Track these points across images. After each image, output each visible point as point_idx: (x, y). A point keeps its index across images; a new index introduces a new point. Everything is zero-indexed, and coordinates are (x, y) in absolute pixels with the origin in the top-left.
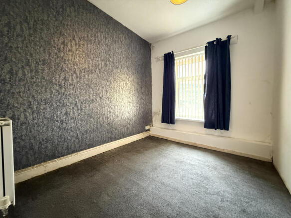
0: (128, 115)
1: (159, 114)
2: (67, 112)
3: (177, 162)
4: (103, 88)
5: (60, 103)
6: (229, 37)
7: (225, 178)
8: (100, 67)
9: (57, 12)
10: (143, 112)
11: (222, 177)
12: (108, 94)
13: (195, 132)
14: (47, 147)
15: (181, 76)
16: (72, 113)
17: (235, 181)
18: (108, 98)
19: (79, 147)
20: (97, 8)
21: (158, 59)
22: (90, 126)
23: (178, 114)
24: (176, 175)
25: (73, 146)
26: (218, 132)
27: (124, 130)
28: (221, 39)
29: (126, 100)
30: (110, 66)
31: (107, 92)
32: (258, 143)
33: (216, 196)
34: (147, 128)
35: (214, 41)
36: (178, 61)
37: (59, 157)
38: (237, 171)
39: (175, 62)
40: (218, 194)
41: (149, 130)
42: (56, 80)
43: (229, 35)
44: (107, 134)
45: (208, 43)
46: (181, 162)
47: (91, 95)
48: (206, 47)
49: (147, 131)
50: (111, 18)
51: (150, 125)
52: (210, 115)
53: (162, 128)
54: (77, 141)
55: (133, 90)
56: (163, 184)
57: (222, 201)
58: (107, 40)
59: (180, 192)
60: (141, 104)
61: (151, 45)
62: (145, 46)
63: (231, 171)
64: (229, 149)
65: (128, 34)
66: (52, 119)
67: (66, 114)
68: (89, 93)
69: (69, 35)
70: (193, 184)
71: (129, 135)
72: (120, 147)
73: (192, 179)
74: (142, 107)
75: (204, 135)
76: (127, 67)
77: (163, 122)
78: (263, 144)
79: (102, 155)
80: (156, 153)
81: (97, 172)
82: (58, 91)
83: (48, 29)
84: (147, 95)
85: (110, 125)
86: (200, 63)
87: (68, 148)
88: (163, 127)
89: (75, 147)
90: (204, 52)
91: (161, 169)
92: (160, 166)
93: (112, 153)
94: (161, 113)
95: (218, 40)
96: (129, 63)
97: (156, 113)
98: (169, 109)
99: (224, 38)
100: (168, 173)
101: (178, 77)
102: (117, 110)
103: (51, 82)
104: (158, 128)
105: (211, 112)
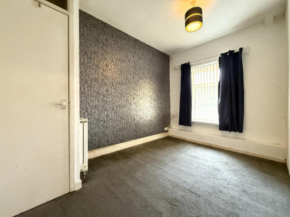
0: (150, 117)
1: (177, 117)
2: (107, 114)
3: (193, 157)
4: (132, 95)
5: (103, 108)
6: (241, 49)
7: (235, 171)
8: (129, 80)
9: (103, 44)
10: (162, 116)
11: (232, 170)
12: (135, 100)
13: (210, 134)
14: (95, 139)
15: (197, 83)
16: (110, 115)
17: (243, 173)
18: (135, 104)
19: (115, 141)
20: (128, 35)
21: (176, 69)
22: (122, 125)
23: (195, 117)
24: (191, 166)
25: (110, 140)
26: (232, 134)
27: (147, 130)
28: (233, 51)
29: (148, 105)
30: (137, 78)
31: (134, 98)
32: (273, 145)
33: (223, 181)
34: (166, 129)
35: (227, 52)
36: (194, 70)
37: (102, 147)
38: (246, 167)
39: (192, 71)
40: (225, 180)
41: (167, 131)
42: (101, 92)
43: (241, 47)
44: (134, 132)
45: (222, 54)
46: (196, 158)
47: (123, 102)
48: (220, 58)
49: (166, 131)
50: (138, 41)
51: (168, 127)
52: (224, 118)
53: (179, 130)
54: (113, 136)
55: (154, 96)
56: (181, 170)
57: (228, 184)
58: (135, 58)
59: (193, 176)
60: (161, 109)
61: (169, 56)
62: (164, 58)
63: (241, 167)
64: (244, 150)
65: (150, 51)
66: (99, 119)
67: (107, 116)
68: (122, 100)
69: (110, 59)
70: (205, 172)
71: (151, 134)
72: (144, 144)
73: (205, 169)
74: (161, 111)
75: (219, 137)
76: (149, 78)
77: (180, 124)
78: (277, 146)
79: (131, 149)
80: (175, 150)
81: (130, 160)
82: (102, 99)
83: (98, 57)
84: (166, 100)
85: (137, 125)
86: (215, 71)
87: (108, 141)
88: (181, 129)
89: (112, 141)
90: (218, 62)
91: (179, 161)
92: (178, 159)
93: (138, 147)
94: (178, 116)
95: (231, 52)
96: (151, 74)
97: (174, 116)
98: (186, 113)
99: (237, 50)
100: (185, 164)
101: (195, 84)
102: (141, 114)
103: (99, 93)
104: (175, 129)
105: (225, 116)
